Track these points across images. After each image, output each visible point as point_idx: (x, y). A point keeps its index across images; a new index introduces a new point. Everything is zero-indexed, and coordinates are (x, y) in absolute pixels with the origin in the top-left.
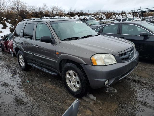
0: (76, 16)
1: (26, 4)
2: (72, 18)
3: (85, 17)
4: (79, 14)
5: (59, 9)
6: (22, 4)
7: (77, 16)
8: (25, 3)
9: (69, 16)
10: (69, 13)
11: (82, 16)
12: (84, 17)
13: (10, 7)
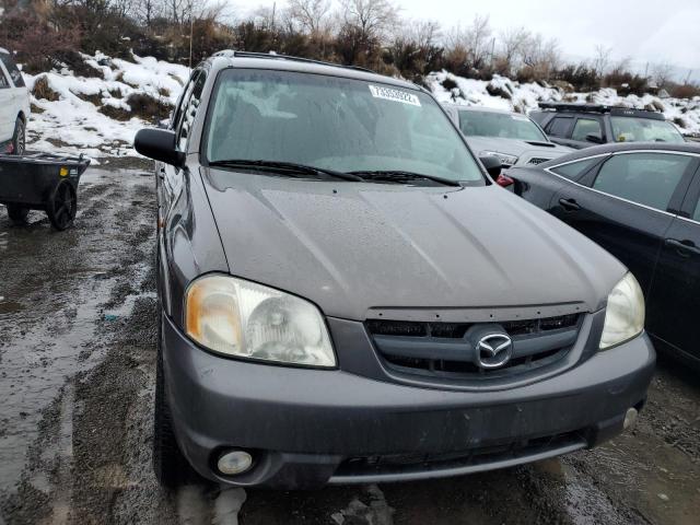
0: (608, 90)
1: (398, 13)
2: (576, 98)
3: (654, 104)
4: (625, 85)
5: (543, 48)
6: (387, 9)
7: (615, 92)
8: (399, 9)
9: (566, 84)
10: (571, 69)
11: (640, 95)
12: (648, 99)
13: (337, 17)
